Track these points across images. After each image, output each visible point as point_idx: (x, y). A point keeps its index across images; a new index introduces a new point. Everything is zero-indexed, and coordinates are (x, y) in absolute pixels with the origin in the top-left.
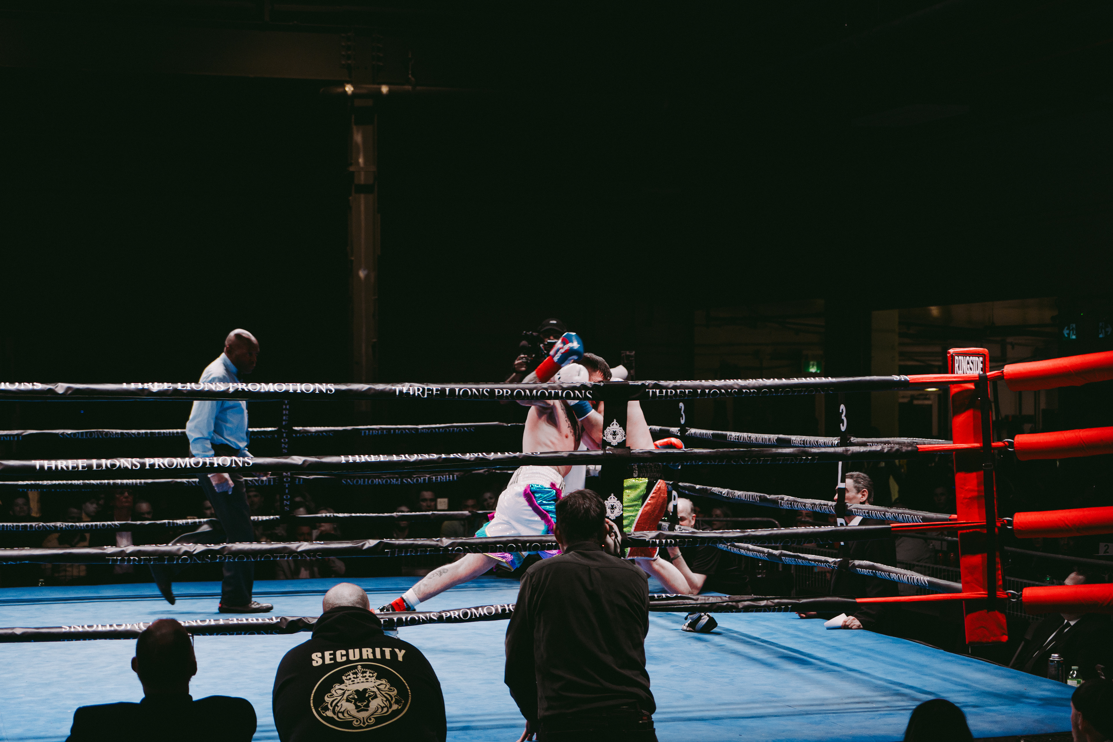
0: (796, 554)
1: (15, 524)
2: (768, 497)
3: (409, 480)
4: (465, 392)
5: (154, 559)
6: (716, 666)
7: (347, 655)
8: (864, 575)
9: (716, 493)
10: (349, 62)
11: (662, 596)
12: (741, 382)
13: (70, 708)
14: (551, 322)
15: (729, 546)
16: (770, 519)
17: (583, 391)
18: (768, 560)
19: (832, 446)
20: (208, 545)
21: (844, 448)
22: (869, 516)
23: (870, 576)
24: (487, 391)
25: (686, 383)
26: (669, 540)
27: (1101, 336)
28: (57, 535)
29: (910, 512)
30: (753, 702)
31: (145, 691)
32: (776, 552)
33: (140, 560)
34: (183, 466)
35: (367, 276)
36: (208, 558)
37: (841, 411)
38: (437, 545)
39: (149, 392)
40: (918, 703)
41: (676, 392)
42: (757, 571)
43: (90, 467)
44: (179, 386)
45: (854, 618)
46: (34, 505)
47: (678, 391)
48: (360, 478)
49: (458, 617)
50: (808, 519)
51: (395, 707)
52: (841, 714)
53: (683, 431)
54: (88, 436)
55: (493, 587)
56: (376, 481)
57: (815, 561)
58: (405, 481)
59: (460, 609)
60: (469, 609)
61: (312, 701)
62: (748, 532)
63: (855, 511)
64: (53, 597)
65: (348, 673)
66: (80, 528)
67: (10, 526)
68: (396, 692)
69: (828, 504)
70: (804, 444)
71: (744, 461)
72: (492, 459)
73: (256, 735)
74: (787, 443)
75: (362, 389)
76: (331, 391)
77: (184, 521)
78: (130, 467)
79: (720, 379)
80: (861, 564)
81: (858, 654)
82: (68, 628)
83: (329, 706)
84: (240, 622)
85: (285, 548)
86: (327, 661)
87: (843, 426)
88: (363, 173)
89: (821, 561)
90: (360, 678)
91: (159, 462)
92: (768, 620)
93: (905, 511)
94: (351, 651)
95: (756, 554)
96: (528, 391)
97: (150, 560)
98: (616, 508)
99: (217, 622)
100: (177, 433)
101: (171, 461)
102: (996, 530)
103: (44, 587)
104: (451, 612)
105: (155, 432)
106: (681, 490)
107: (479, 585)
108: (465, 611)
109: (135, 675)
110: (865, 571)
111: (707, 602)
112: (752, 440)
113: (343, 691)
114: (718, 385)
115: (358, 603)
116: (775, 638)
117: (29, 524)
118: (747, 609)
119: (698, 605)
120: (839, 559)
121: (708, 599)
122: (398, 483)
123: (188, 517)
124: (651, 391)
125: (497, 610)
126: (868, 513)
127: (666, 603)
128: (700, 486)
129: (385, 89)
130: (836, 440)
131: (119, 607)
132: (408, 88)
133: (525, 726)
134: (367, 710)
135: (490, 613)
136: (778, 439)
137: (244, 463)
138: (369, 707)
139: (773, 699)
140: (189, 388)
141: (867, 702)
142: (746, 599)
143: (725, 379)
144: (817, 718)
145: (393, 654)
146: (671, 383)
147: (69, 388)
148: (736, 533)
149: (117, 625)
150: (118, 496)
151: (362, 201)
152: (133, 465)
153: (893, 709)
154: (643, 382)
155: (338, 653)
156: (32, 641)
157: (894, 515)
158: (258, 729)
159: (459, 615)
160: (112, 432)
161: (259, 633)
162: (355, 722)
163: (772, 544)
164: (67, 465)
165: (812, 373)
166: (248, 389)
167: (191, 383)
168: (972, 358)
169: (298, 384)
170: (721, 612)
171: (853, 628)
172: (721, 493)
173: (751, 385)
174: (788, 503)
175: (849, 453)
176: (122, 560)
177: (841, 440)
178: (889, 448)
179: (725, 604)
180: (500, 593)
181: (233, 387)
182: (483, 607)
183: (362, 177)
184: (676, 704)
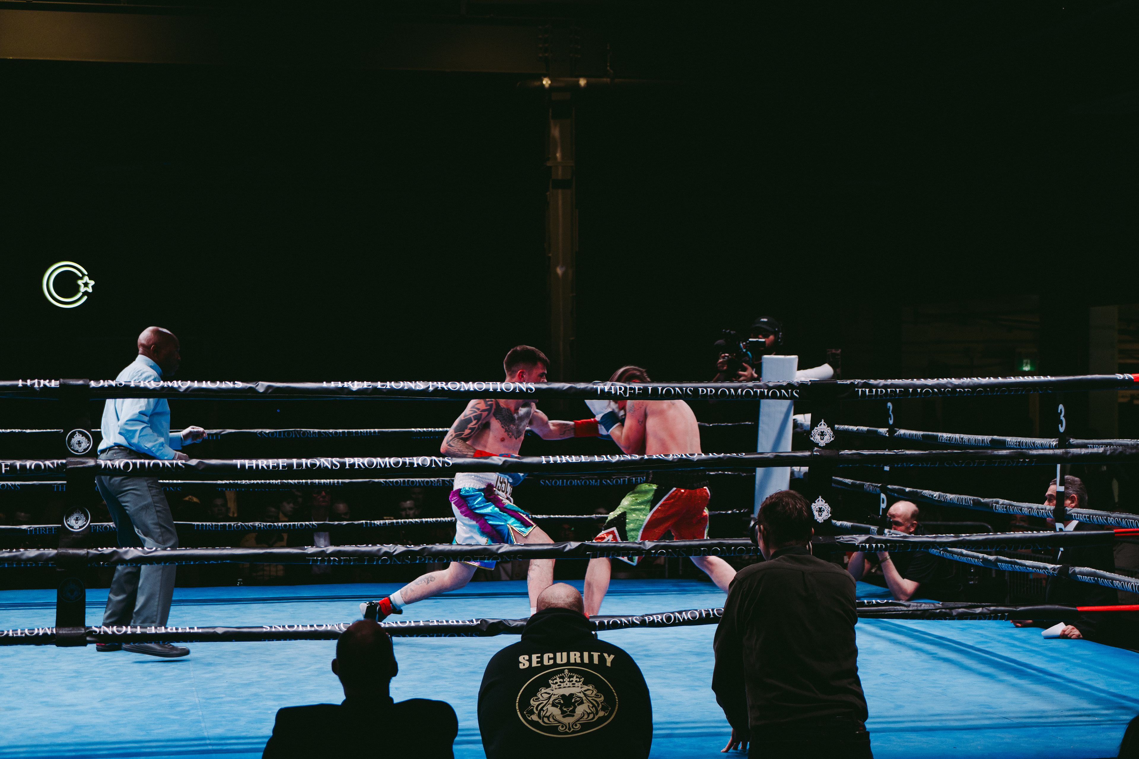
0: (1012, 560)
1: (214, 523)
2: (982, 501)
3: (608, 481)
4: (668, 391)
5: (354, 560)
6: (927, 675)
7: (554, 658)
8: (1085, 582)
9: (927, 496)
10: (546, 55)
11: (873, 602)
12: (955, 381)
13: (270, 709)
14: (762, 320)
15: (942, 551)
16: (983, 524)
17: (790, 390)
18: (983, 565)
19: (1050, 447)
20: (408, 546)
21: (1064, 450)
22: (1090, 520)
23: (1092, 584)
24: (690, 390)
25: (896, 381)
26: (879, 545)
28: (254, 535)
29: (1134, 517)
30: (968, 713)
31: (346, 694)
32: (992, 558)
33: (340, 560)
34: (383, 466)
35: (565, 274)
36: (408, 559)
37: (1059, 411)
38: (640, 547)
39: (348, 391)
41: (887, 391)
42: (969, 577)
43: (291, 466)
44: (379, 385)
45: (1073, 627)
46: (232, 505)
47: (889, 390)
48: (559, 479)
49: (661, 622)
50: (1022, 524)
51: (601, 714)
52: (1061, 727)
53: (892, 431)
54: (286, 435)
55: (695, 591)
56: (575, 482)
57: (1033, 567)
58: (604, 482)
59: (663, 613)
60: (672, 613)
61: (517, 704)
62: (962, 536)
63: (1075, 516)
64: (252, 597)
65: (555, 677)
66: (278, 528)
67: (209, 525)
68: (603, 698)
69: (1046, 508)
70: (1019, 445)
71: (958, 463)
72: (696, 460)
73: (457, 739)
74: (1003, 445)
75: (563, 388)
76: (531, 390)
77: (382, 522)
78: (330, 467)
79: (933, 378)
80: (1082, 571)
82: (269, 628)
83: (535, 710)
84: (440, 624)
86: (534, 664)
87: (1062, 426)
88: (560, 169)
89: (1039, 568)
90: (567, 682)
91: (359, 461)
92: (982, 628)
93: (1128, 516)
94: (558, 655)
95: (970, 559)
96: (732, 390)
97: (350, 561)
98: (824, 511)
99: (417, 624)
100: (375, 432)
101: (371, 461)
103: (242, 587)
104: (654, 616)
105: (352, 432)
106: (890, 493)
107: (680, 588)
108: (668, 616)
109: (336, 677)
110: (1086, 579)
111: (919, 608)
112: (964, 441)
113: (549, 695)
114: (930, 384)
115: (574, 605)
116: (990, 647)
117: (227, 524)
118: (961, 617)
119: (910, 612)
120: (1058, 566)
121: (921, 606)
122: (597, 484)
123: (385, 518)
124: (860, 390)
125: (701, 614)
126: (1089, 517)
127: (877, 610)
128: (909, 489)
129: (582, 82)
130: (1054, 442)
131: (317, 608)
132: (606, 80)
133: (731, 734)
134: (573, 716)
135: (694, 618)
136: (992, 441)
137: (444, 463)
138: (575, 712)
139: (989, 710)
140: (388, 387)
141: (1089, 715)
142: (960, 606)
143: (938, 378)
144: (1036, 730)
145: (602, 659)
146: (882, 382)
147: (269, 387)
148: (949, 538)
149: (318, 626)
150: (314, 495)
151: (560, 197)
152: (333, 464)
153: (1115, 722)
154: (852, 381)
155: (546, 656)
156: (234, 640)
157: (1116, 519)
158: (459, 733)
159: (662, 619)
160: (310, 432)
161: (459, 636)
162: (560, 727)
163: (987, 549)
164: (268, 464)
165: (1025, 371)
166: (447, 388)
167: (390, 382)
169: (498, 383)
170: (934, 619)
171: (1072, 637)
172: (932, 496)
173: (965, 385)
174: (1003, 507)
175: (1069, 455)
176: (323, 560)
177: (1059, 441)
178: (1112, 451)
179: (938, 611)
180: (702, 596)
181: (433, 386)
182: (686, 611)
183: (560, 172)
184: (886, 714)
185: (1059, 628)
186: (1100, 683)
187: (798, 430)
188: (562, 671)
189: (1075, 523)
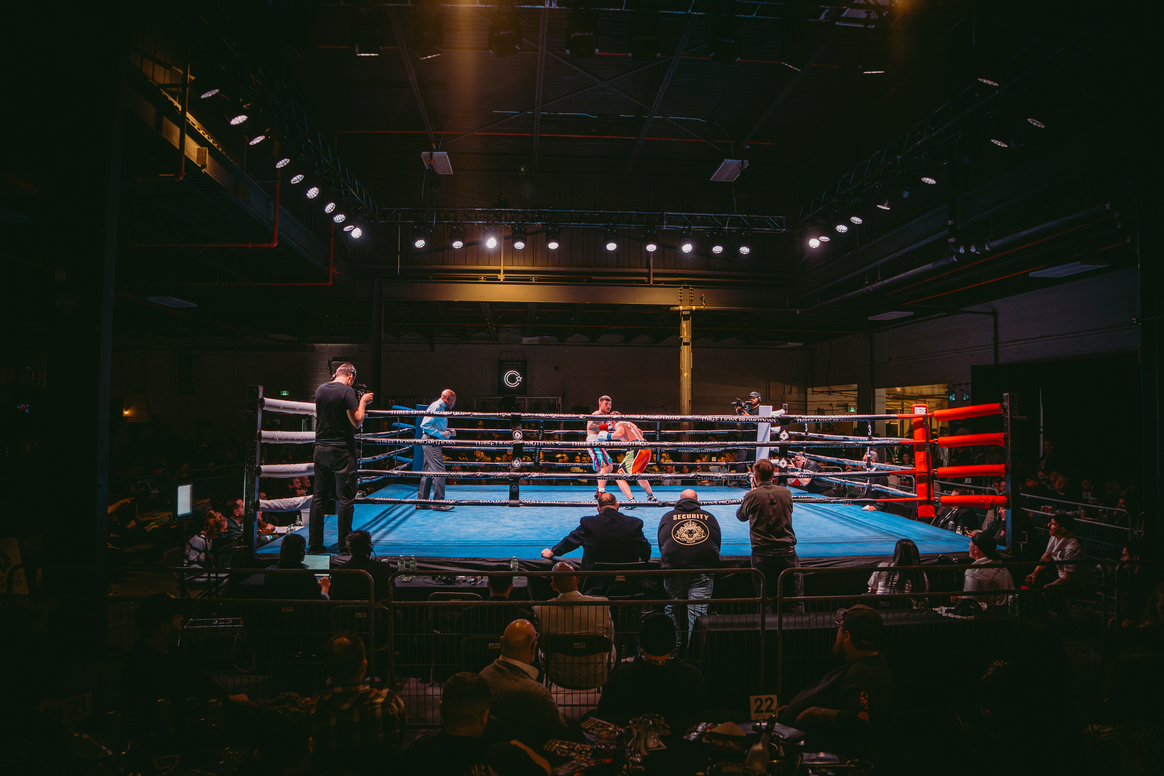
2: (840, 460)
4: (728, 420)
7: (686, 516)
8: (878, 490)
10: (681, 298)
17: (770, 419)
19: (865, 441)
23: (880, 491)
25: (809, 417)
27: (964, 399)
33: (609, 479)
35: (687, 376)
37: (868, 428)
40: (899, 539)
45: (873, 507)
47: (807, 419)
48: (685, 449)
49: (724, 503)
51: (703, 537)
53: (807, 434)
61: (672, 533)
63: (874, 466)
65: (686, 523)
68: (704, 531)
70: (854, 440)
71: (834, 446)
74: (848, 440)
76: (678, 418)
80: (877, 486)
81: (874, 520)
83: (678, 535)
85: (661, 476)
86: (679, 518)
87: (870, 433)
90: (691, 525)
94: (688, 515)
102: (931, 474)
112: (833, 438)
113: (684, 530)
114: (823, 418)
115: (693, 497)
124: (795, 419)
125: (739, 501)
129: (694, 308)
130: (867, 438)
132: (702, 307)
134: (692, 537)
136: (844, 438)
137: (646, 444)
139: (843, 536)
141: (879, 539)
145: (704, 517)
146: (802, 417)
147: (584, 416)
148: (828, 474)
151: (686, 349)
154: (793, 416)
155: (683, 515)
157: (890, 467)
162: (688, 542)
165: (853, 413)
166: (648, 417)
168: (921, 408)
169: (666, 416)
171: (873, 510)
172: (823, 458)
173: (836, 418)
177: (869, 438)
182: (734, 500)
183: (686, 340)
184: (805, 537)
185: (867, 507)
186: (883, 526)
187: (772, 433)
188: (689, 521)
189: (875, 469)
